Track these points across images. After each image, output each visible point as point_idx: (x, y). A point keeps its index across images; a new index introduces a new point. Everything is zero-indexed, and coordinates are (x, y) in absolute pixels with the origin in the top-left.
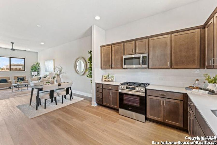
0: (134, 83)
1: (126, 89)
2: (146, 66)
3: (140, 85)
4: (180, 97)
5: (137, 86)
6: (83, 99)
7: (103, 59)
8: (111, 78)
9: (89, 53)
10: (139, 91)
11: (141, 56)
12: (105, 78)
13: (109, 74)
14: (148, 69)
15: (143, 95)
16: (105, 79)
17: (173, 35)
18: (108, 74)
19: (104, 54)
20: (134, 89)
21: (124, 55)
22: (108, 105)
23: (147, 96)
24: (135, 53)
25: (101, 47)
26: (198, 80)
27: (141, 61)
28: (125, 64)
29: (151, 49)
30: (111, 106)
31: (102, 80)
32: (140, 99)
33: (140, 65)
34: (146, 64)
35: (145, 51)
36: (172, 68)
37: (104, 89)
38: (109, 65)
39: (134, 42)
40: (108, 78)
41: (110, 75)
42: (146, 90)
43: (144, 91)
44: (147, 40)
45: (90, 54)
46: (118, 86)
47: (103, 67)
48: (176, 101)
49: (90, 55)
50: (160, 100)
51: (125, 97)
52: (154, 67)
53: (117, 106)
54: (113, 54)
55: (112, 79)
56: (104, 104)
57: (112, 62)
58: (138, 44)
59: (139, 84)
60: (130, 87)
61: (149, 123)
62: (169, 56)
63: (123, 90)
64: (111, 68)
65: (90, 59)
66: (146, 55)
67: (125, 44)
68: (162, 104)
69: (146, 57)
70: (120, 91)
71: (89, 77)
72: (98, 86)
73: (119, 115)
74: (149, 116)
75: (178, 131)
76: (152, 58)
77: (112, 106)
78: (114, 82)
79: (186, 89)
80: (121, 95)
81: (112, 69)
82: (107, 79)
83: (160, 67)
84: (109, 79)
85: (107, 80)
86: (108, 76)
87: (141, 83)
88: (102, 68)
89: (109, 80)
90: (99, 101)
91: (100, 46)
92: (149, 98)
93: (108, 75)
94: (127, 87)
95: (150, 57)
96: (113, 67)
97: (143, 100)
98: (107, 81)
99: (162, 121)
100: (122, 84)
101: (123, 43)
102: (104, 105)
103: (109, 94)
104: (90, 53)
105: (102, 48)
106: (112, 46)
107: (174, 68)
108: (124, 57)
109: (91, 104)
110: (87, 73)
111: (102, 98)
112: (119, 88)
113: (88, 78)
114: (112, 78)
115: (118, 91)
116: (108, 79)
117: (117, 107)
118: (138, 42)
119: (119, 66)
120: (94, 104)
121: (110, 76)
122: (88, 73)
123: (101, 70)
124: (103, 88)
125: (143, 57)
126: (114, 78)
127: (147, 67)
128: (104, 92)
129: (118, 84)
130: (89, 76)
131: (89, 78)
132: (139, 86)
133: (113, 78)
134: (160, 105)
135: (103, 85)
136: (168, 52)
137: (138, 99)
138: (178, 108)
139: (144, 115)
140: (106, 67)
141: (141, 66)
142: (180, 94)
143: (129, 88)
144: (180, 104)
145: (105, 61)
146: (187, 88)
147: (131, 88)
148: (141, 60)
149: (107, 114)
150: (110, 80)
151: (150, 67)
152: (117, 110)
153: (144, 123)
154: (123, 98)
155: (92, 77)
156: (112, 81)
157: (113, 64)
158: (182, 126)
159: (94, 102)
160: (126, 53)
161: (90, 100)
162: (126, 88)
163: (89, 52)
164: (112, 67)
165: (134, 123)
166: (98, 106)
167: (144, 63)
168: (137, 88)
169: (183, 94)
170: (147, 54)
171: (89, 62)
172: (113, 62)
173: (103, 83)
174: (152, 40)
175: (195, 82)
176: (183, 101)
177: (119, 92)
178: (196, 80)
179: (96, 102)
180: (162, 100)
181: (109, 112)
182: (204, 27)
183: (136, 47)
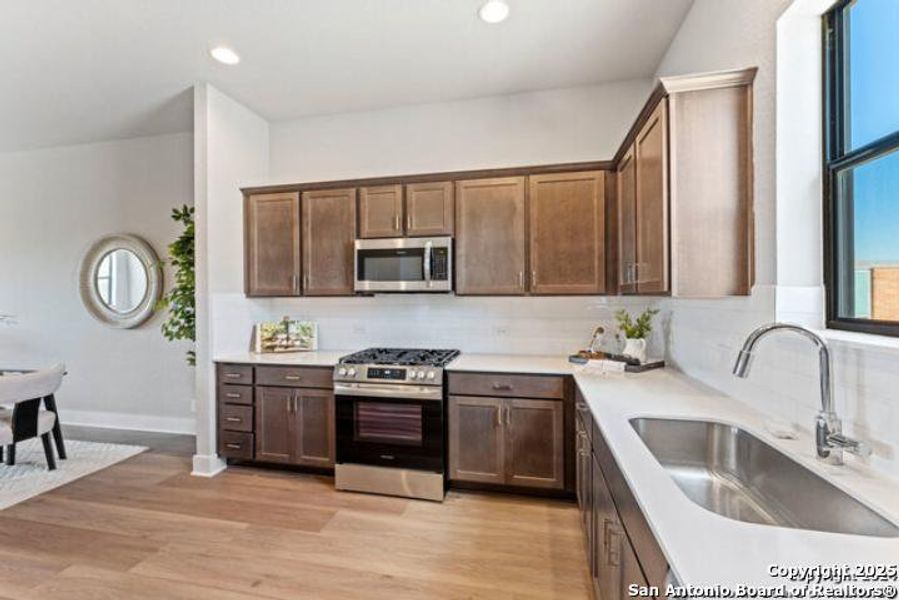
0: (402, 353)
1: (366, 379)
2: (447, 285)
3: (423, 359)
4: (554, 389)
5: (411, 364)
6: (137, 450)
7: (256, 250)
8: (297, 335)
9: (177, 218)
10: (421, 383)
11: (428, 244)
12: (267, 335)
13: (291, 319)
14: (452, 295)
15: (436, 394)
16: (270, 339)
17: (534, 179)
18: (282, 320)
19: (262, 230)
20: (402, 375)
21: (359, 237)
22: (282, 457)
23: (451, 397)
24: (405, 235)
25: (247, 193)
26: (601, 330)
27: (427, 266)
28: (361, 277)
29: (463, 221)
30: (299, 462)
31: (252, 347)
32: (424, 413)
33: (423, 278)
34: (446, 279)
35: (441, 227)
36: (533, 291)
37: (260, 385)
38: (291, 280)
39: (398, 189)
40: (284, 336)
41: (293, 322)
42: (445, 374)
43: (439, 381)
44: (448, 185)
45: (181, 222)
46: (332, 368)
47: (256, 285)
48: (541, 404)
49: (181, 229)
50: (494, 407)
51: (364, 412)
52: (474, 290)
53: (326, 456)
54: (308, 230)
55: (302, 341)
56: (263, 455)
57: (305, 265)
58: (413, 196)
59: (422, 355)
60: (382, 371)
61: (458, 497)
62: (521, 250)
63: (354, 383)
64: (298, 294)
65: (186, 245)
66: (446, 242)
67: (364, 190)
68: (500, 422)
69: (445, 249)
70: (339, 389)
71: (178, 336)
72: (229, 376)
73: (339, 491)
74: (458, 473)
75: (550, 506)
76: (467, 256)
77: (303, 458)
78: (315, 354)
79: (570, 361)
80: (346, 405)
81: (302, 295)
82: (277, 339)
83: (495, 288)
84: (290, 343)
85: (281, 346)
86: (283, 327)
87: (427, 351)
88: (249, 293)
89: (287, 347)
90: (237, 447)
91: (242, 190)
92: (459, 402)
93: (286, 324)
94: (370, 370)
95: (461, 251)
96: (310, 286)
97: (434, 414)
98: (277, 350)
99: (502, 482)
100: (351, 360)
101: (353, 186)
102: (265, 459)
103: (289, 408)
104: (186, 215)
105: (253, 199)
106: (301, 194)
107: (538, 292)
108: (358, 245)
109: (190, 467)
110: (166, 316)
111: (253, 432)
112: (335, 378)
113: (171, 339)
114: (306, 335)
115: (332, 389)
116: (285, 343)
117: (327, 459)
118: (416, 191)
119: (337, 285)
120: (206, 465)
121: (293, 329)
122: (172, 314)
123: (248, 300)
124: (258, 382)
125: (435, 251)
126: (315, 335)
127: (449, 288)
128: (261, 402)
129: (333, 361)
130: (175, 329)
131: (175, 339)
132: (419, 361)
133: (311, 337)
134: (496, 424)
135: (258, 370)
136: (520, 237)
137: (415, 415)
138: (549, 426)
139: (439, 473)
140: (276, 287)
141: (428, 283)
142: (555, 379)
143: (381, 374)
144: (554, 413)
145: (265, 261)
146: (574, 359)
147: (387, 372)
148: (427, 261)
149: (279, 498)
150: (293, 346)
151: (460, 288)
152: (326, 474)
153: (440, 502)
154: (355, 418)
155: (193, 338)
156: (305, 348)
157: (310, 277)
158: (561, 486)
159: (208, 453)
160: (366, 229)
161: (185, 447)
162: (369, 376)
163: (175, 211)
164: (305, 286)
165: (398, 512)
166: (231, 470)
167: (438, 272)
168: (411, 373)
169: (561, 380)
170: (449, 239)
171: (175, 263)
172: (309, 266)
173: (259, 359)
174: (466, 187)
175: (595, 336)
176: (561, 403)
177: (336, 392)
178: (595, 330)
179: (219, 456)
180: (500, 405)
181: (287, 490)
182: (613, 167)
183: (408, 210)
